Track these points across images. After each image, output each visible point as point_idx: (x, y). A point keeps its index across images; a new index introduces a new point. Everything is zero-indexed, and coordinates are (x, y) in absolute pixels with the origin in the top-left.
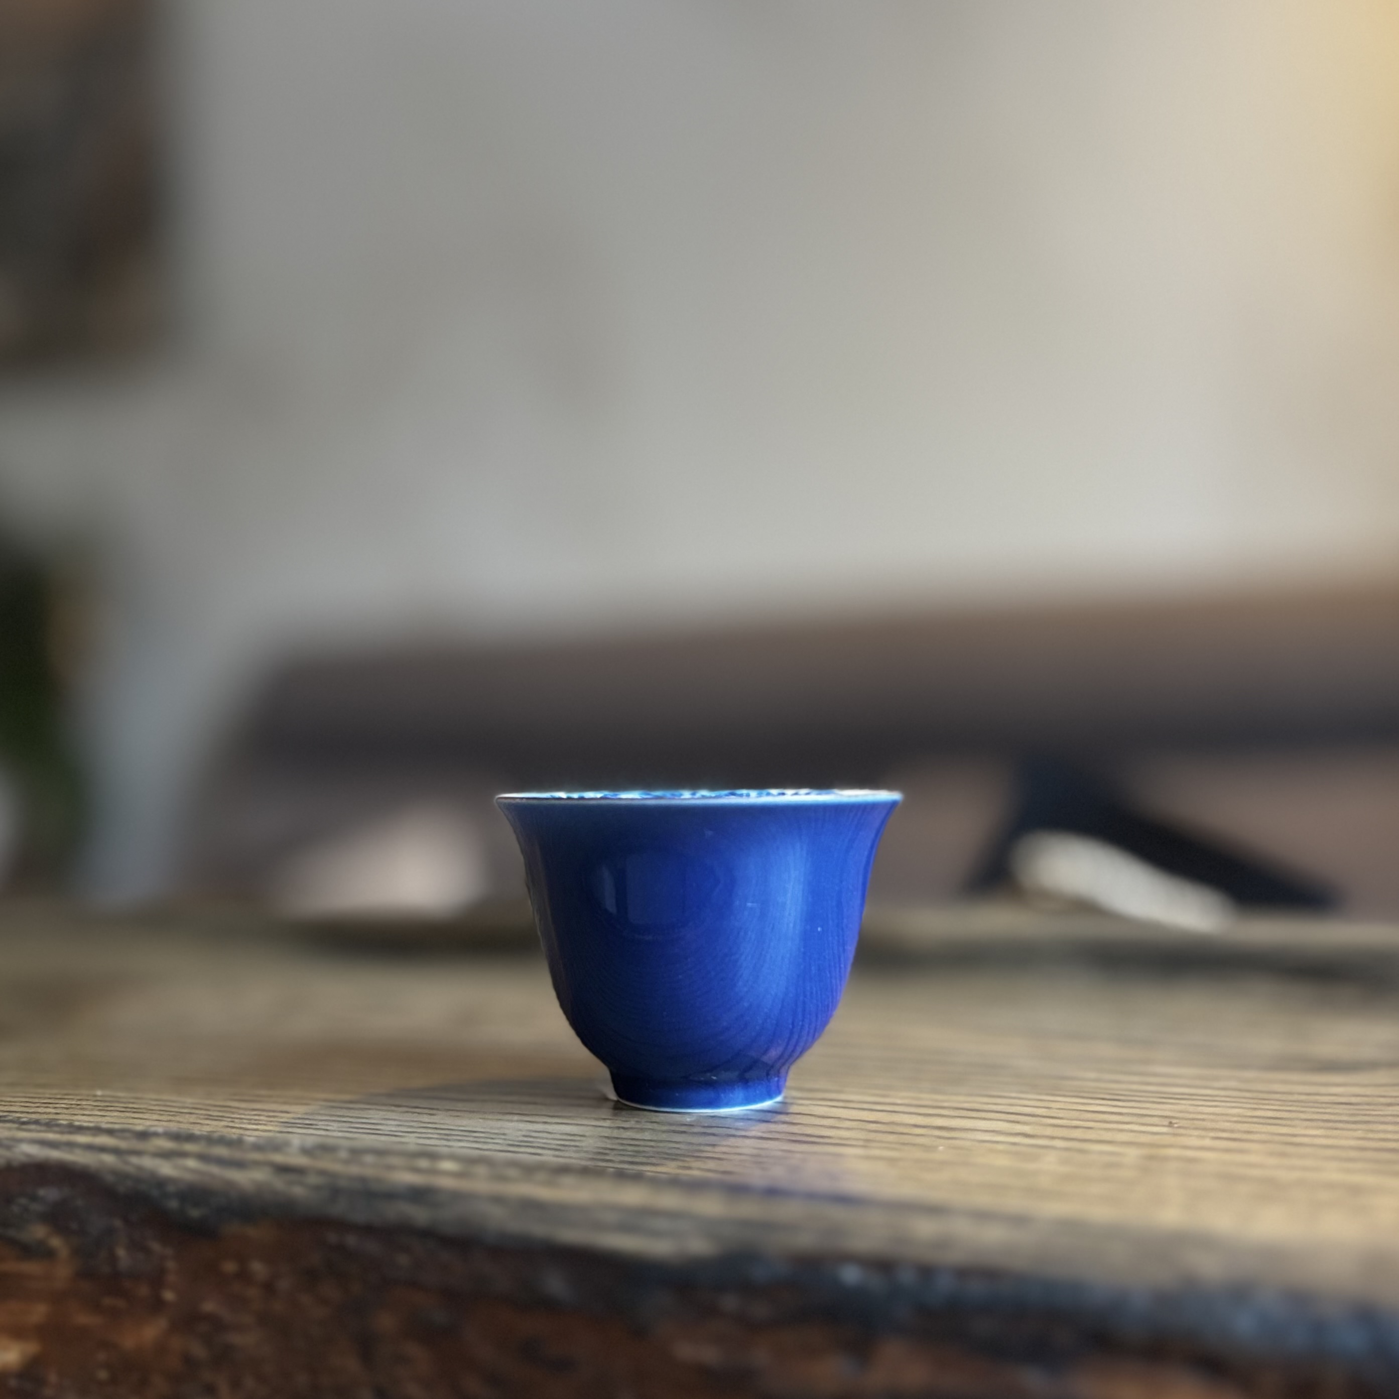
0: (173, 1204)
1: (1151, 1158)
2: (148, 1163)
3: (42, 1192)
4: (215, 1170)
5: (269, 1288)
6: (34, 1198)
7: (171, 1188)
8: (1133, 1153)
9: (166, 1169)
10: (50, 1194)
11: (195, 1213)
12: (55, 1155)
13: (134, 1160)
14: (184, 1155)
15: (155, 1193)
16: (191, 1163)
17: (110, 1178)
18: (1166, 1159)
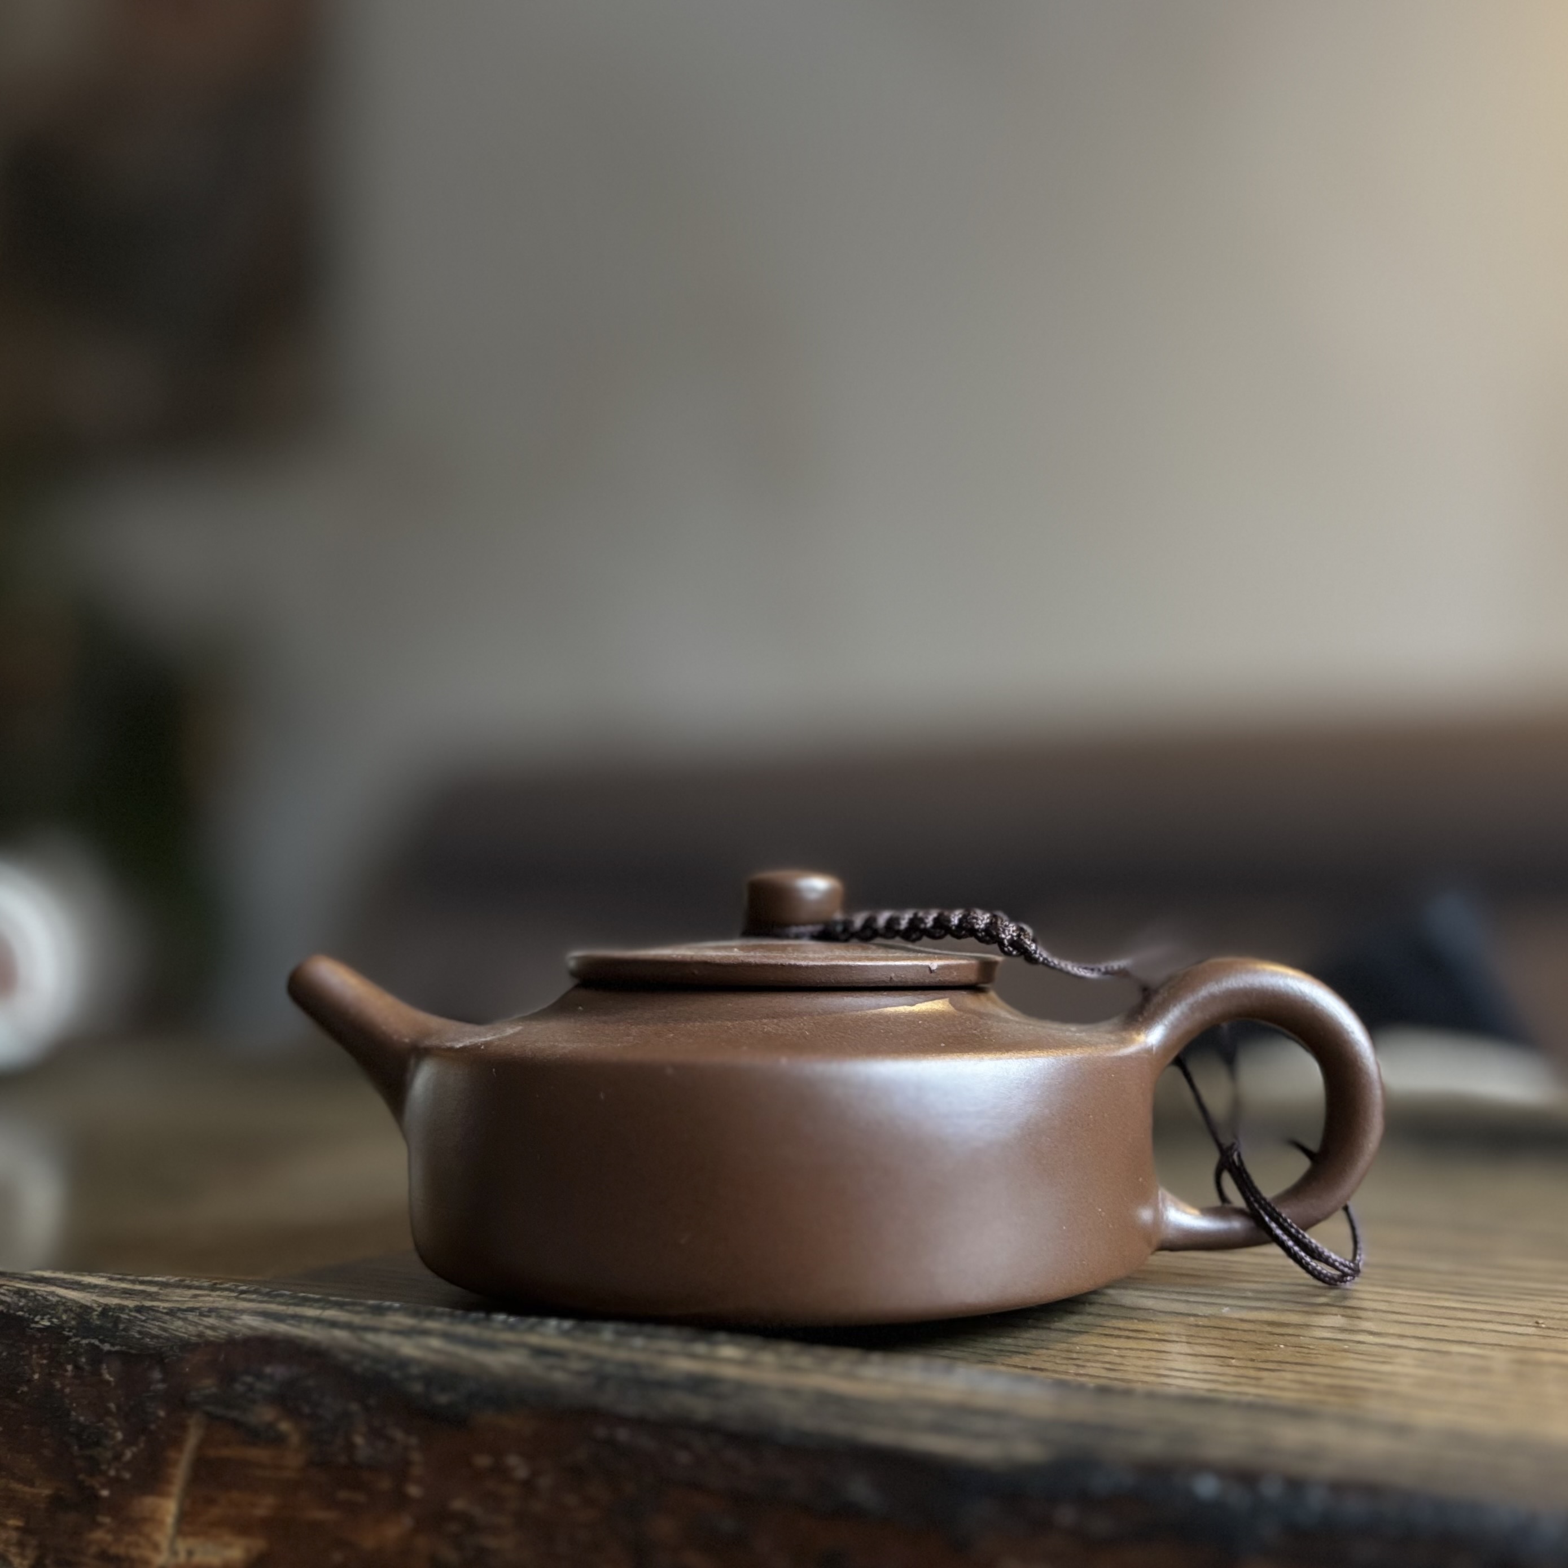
0: (418, 1388)
1: (1522, 1362)
2: (386, 1341)
3: (268, 1370)
4: (463, 1351)
5: (528, 1486)
6: (259, 1376)
7: (414, 1370)
8: (1501, 1358)
9: (407, 1348)
10: (278, 1371)
11: (443, 1399)
12: (282, 1328)
13: (370, 1337)
14: (426, 1333)
15: (396, 1375)
16: (435, 1343)
17: (345, 1357)
18: (1540, 1364)
